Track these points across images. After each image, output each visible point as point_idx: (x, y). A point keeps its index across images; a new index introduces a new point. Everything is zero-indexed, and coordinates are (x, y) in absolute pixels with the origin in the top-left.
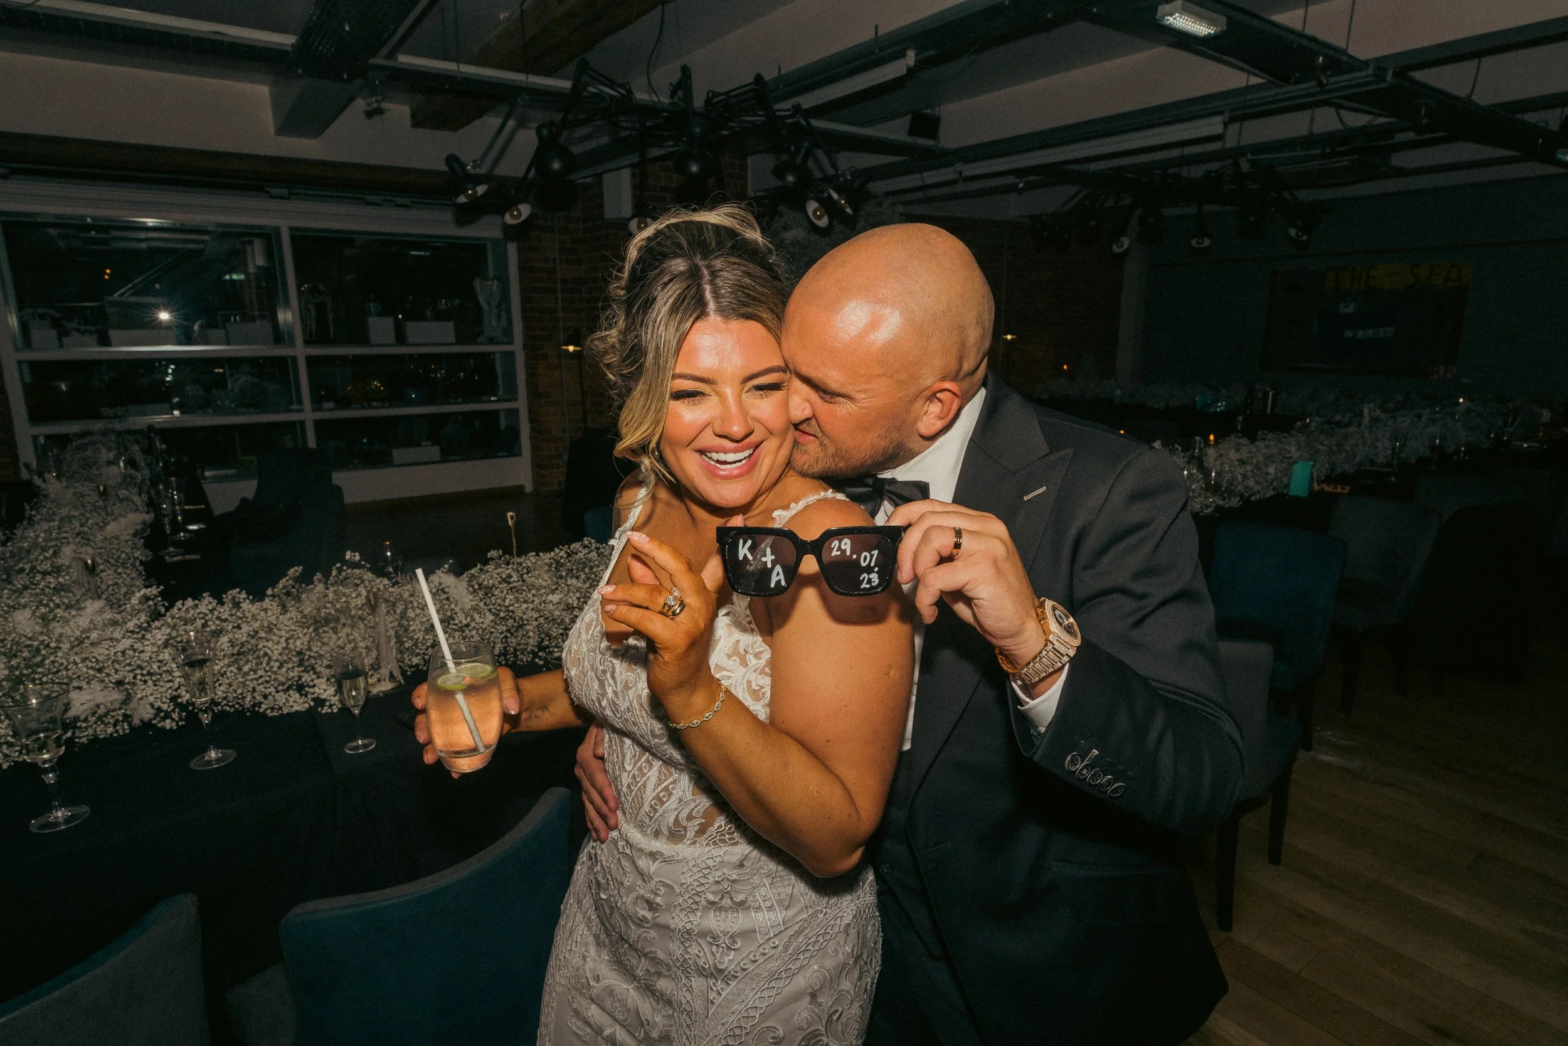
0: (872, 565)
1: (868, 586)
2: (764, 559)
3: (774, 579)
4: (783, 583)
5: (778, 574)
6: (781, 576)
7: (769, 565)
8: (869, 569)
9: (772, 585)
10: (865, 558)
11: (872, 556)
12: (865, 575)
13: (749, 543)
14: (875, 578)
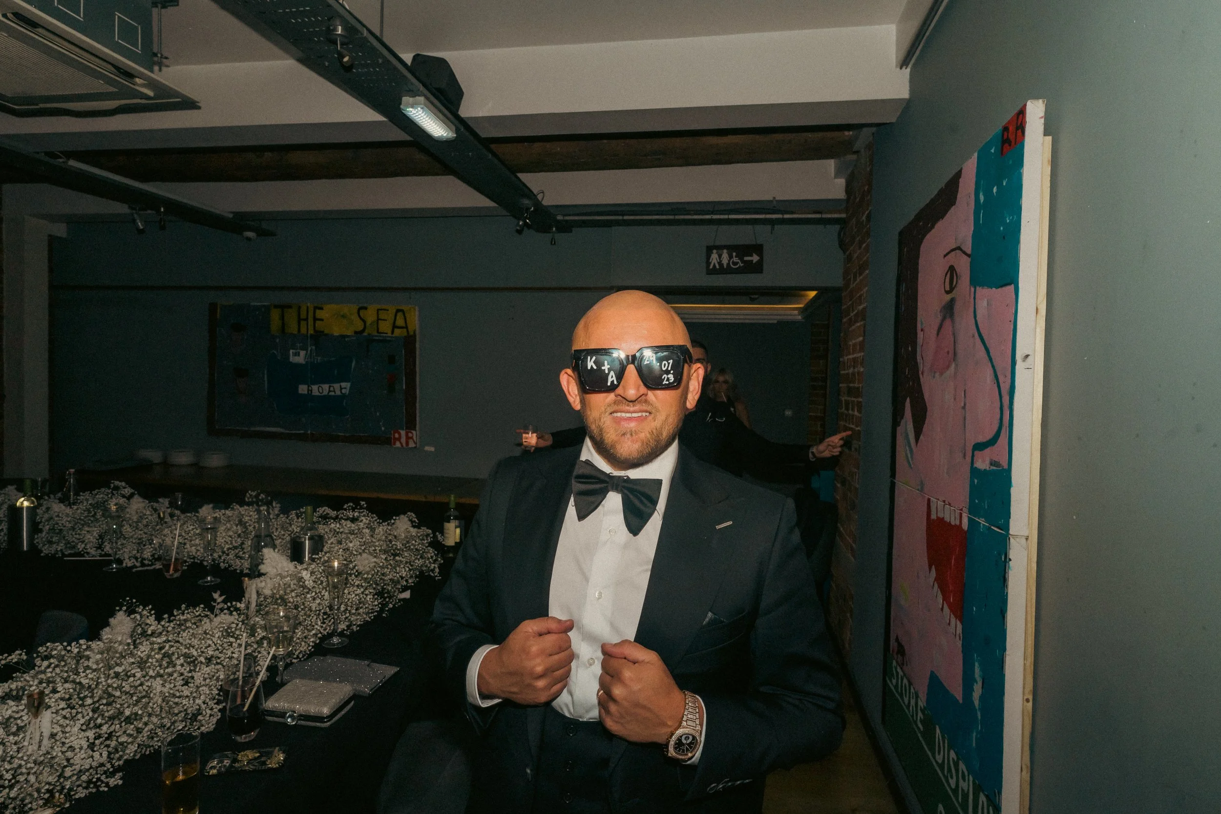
0: (669, 369)
1: (667, 382)
2: (603, 368)
3: (610, 380)
4: (615, 382)
5: (612, 377)
6: (614, 378)
7: (607, 372)
8: (667, 372)
9: (609, 384)
10: (665, 365)
11: (669, 363)
12: (665, 375)
13: (594, 358)
14: (671, 377)
